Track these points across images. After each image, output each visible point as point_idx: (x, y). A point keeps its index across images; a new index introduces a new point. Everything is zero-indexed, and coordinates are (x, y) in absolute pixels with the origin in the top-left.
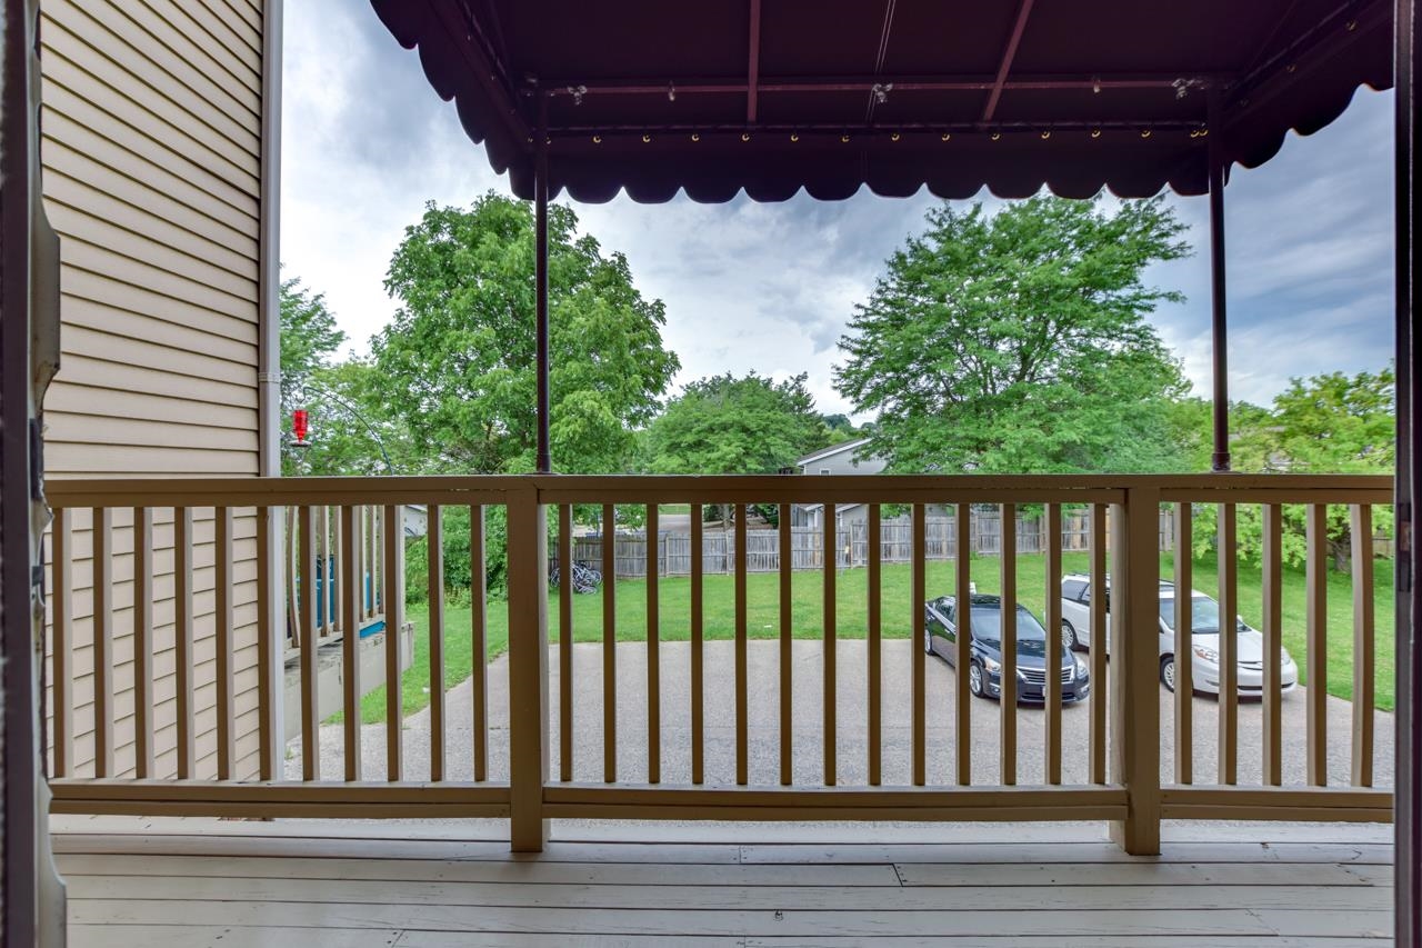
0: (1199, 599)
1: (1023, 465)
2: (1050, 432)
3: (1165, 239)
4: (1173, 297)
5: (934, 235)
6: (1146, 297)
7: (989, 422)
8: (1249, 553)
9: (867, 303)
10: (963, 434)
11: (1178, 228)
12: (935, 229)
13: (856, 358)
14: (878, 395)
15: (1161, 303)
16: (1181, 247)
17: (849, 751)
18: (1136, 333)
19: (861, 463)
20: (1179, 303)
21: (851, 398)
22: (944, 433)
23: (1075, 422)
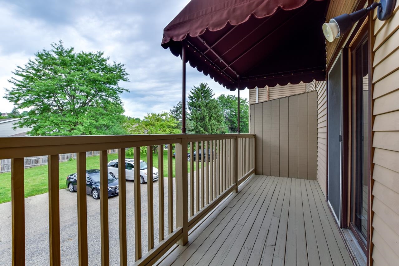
0: (142, 162)
1: (89, 130)
2: (97, 121)
3: (124, 76)
4: (127, 91)
5: (55, 52)
6: (121, 89)
7: (77, 117)
8: (142, 151)
9: (24, 67)
10: (68, 120)
11: (127, 74)
12: (56, 50)
13: (17, 87)
14: (29, 103)
15: (124, 91)
16: (127, 78)
17: (65, 230)
18: (116, 97)
19: (18, 129)
20: (128, 92)
21: (13, 103)
22: (60, 119)
23: (104, 119)
